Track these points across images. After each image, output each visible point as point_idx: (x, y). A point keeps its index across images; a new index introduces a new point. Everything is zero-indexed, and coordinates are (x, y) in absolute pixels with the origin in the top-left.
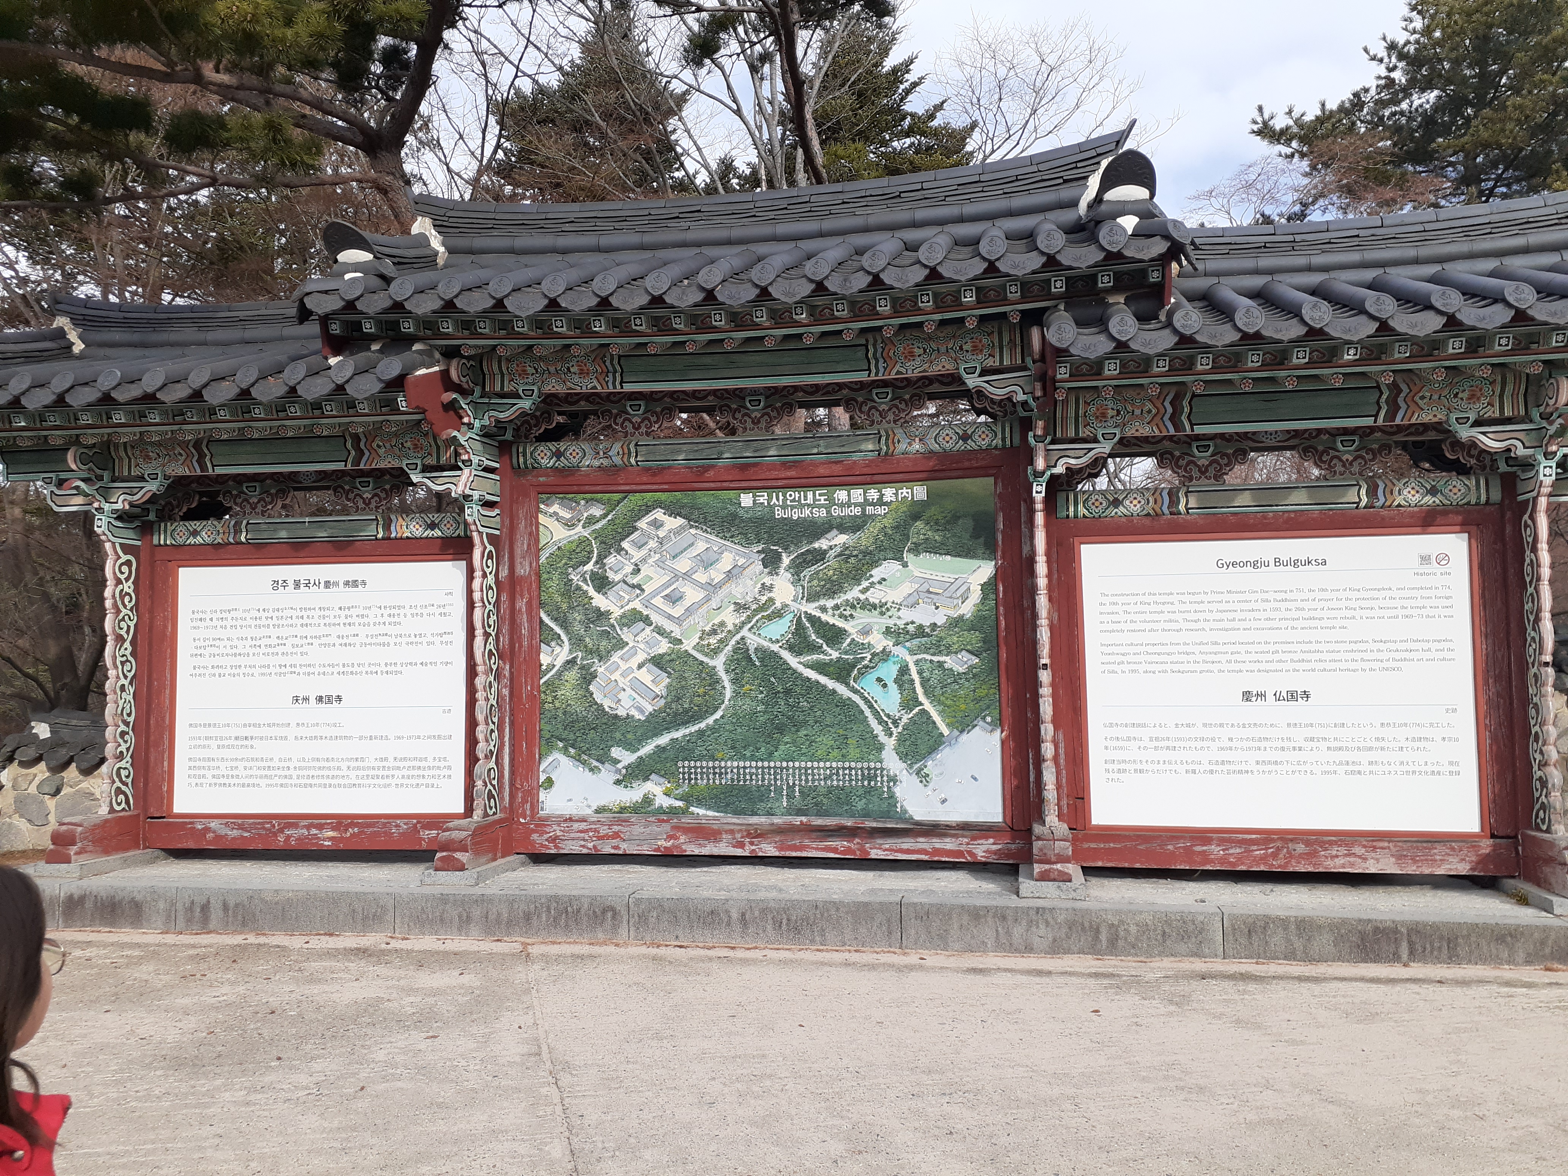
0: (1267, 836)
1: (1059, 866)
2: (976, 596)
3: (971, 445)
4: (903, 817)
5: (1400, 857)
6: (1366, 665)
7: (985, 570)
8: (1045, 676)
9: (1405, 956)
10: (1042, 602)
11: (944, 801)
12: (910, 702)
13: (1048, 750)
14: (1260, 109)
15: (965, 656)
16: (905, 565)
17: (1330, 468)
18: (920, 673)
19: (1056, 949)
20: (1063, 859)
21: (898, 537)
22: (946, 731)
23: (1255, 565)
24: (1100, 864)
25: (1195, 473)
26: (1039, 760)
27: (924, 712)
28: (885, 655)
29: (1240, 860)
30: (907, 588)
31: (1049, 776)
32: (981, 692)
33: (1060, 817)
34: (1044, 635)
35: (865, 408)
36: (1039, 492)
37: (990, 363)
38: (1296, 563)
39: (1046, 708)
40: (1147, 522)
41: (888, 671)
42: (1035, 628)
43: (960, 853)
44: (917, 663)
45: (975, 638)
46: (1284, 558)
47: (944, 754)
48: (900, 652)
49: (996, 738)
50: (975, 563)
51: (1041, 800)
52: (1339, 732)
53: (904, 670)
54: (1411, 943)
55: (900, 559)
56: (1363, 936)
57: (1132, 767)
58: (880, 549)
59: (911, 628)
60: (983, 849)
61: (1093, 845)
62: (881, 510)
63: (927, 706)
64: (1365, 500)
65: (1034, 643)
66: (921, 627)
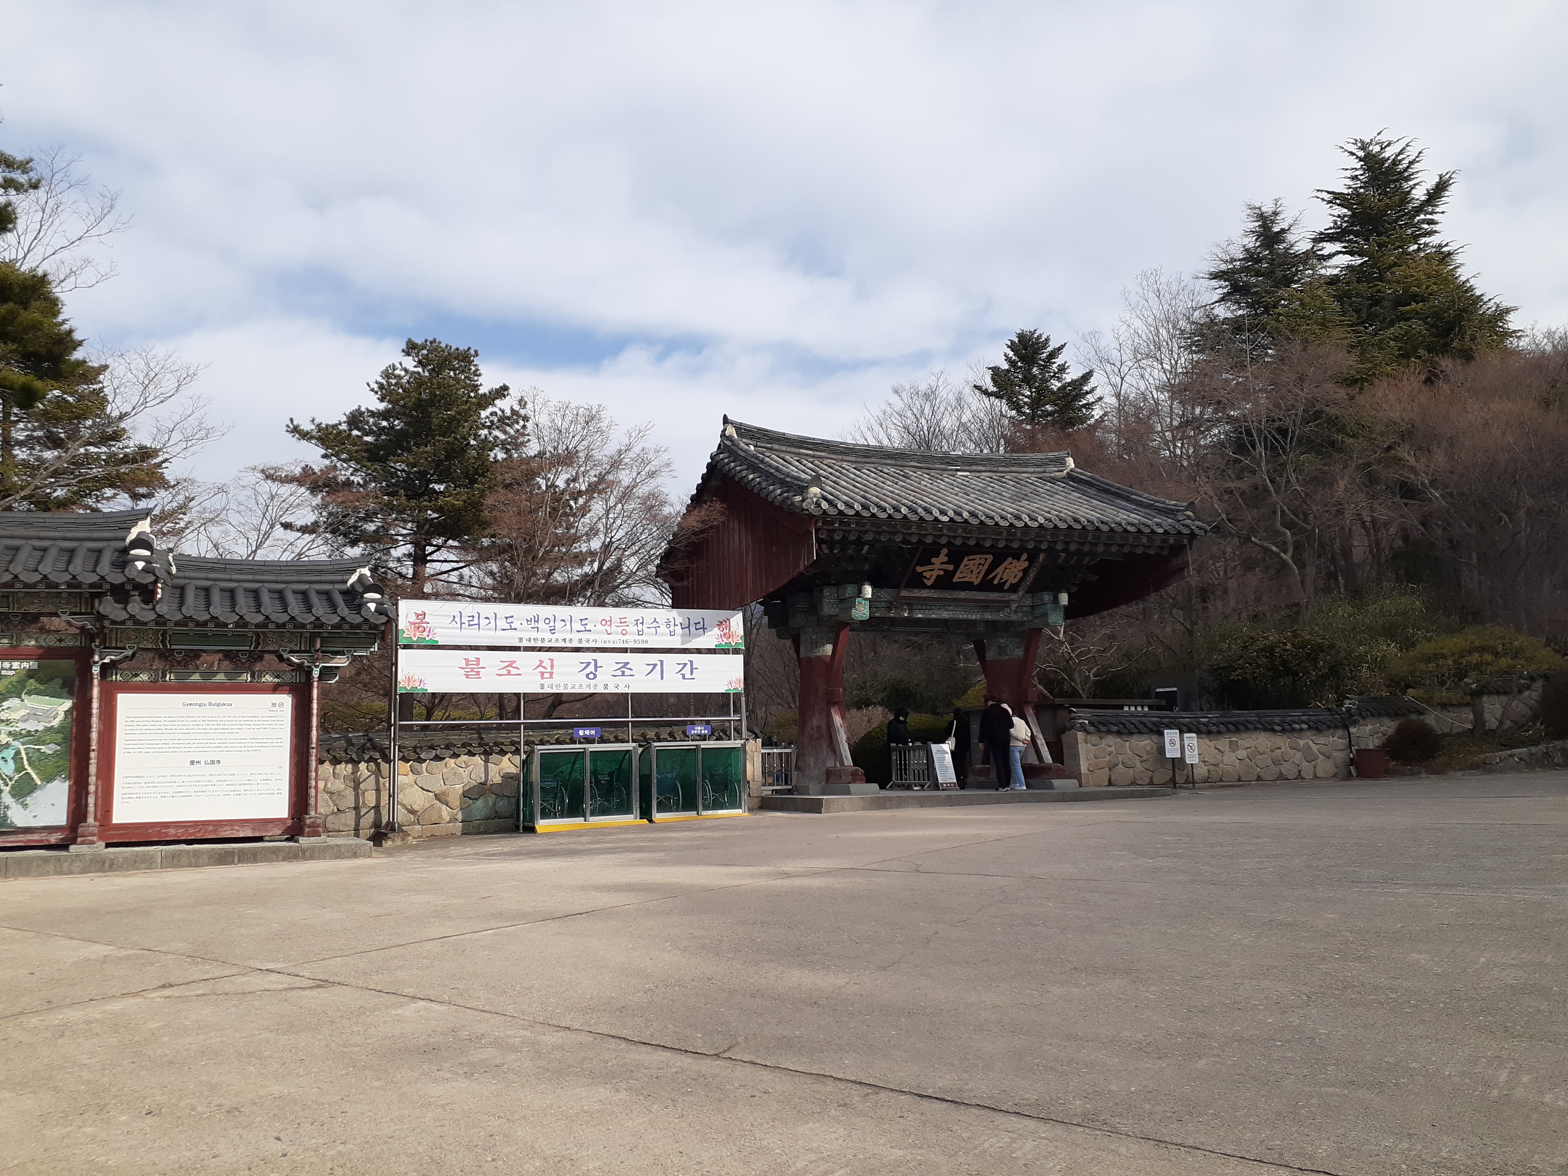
0: (196, 824)
1: (90, 838)
2: (61, 716)
3: (63, 644)
4: (11, 825)
5: (253, 829)
6: (246, 749)
7: (68, 704)
8: (93, 755)
9: (236, 861)
10: (95, 721)
11: (35, 817)
12: (19, 768)
13: (92, 788)
14: (292, 420)
15: (52, 746)
16: (22, 701)
17: (236, 664)
18: (27, 754)
19: (84, 871)
20: (93, 835)
21: (19, 687)
22: (39, 783)
23: (200, 705)
24: (115, 841)
25: (175, 664)
26: (87, 793)
27: (28, 773)
28: (7, 746)
29: (183, 835)
30: (23, 712)
31: (91, 800)
32: (59, 764)
33: (95, 819)
34: (94, 736)
35: (5, 622)
36: (96, 670)
37: (74, 610)
38: (218, 705)
39: (93, 769)
40: (151, 684)
41: (9, 753)
42: (90, 732)
43: (41, 841)
44: (25, 749)
45: (59, 737)
46: (213, 702)
47: (37, 794)
48: (17, 744)
49: (67, 784)
50: (62, 700)
51: (86, 811)
52: (232, 778)
53: (18, 753)
54: (239, 857)
55: (20, 697)
56: (220, 855)
57: (135, 796)
58: (9, 692)
59: (23, 732)
60: (54, 839)
61: (112, 832)
62: (11, 673)
63: (30, 770)
64: (249, 679)
65: (88, 740)
66: (29, 731)
